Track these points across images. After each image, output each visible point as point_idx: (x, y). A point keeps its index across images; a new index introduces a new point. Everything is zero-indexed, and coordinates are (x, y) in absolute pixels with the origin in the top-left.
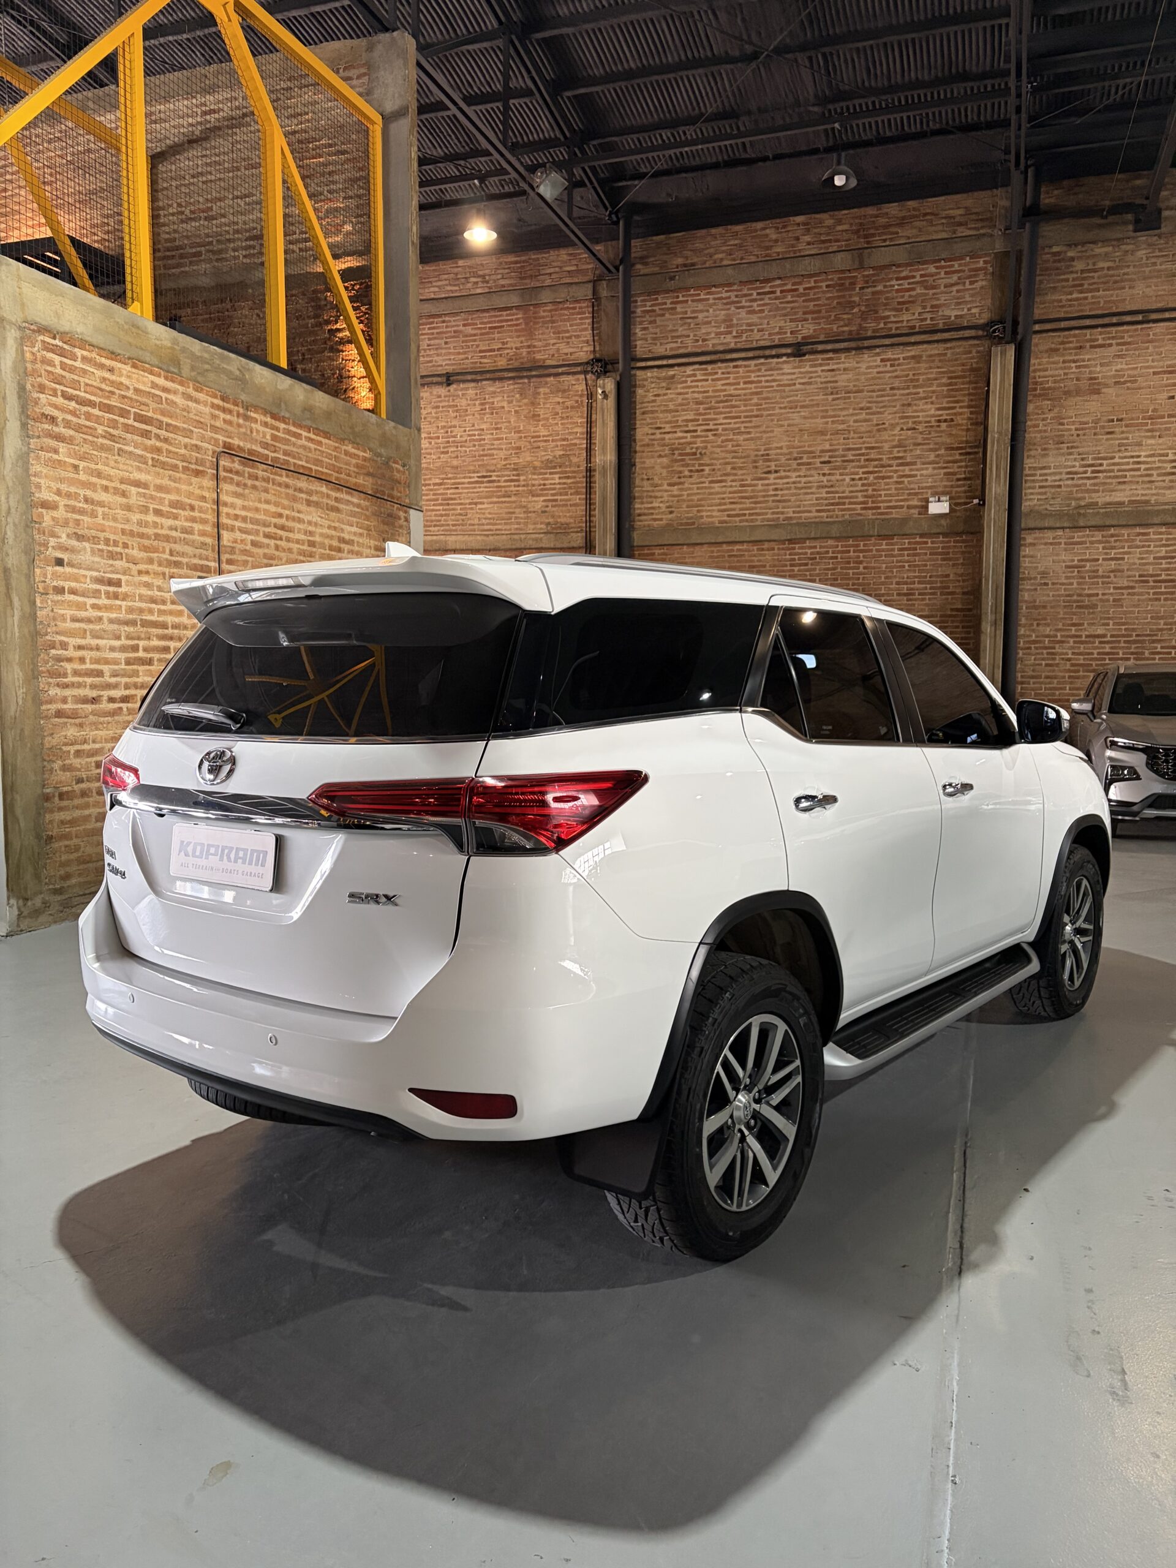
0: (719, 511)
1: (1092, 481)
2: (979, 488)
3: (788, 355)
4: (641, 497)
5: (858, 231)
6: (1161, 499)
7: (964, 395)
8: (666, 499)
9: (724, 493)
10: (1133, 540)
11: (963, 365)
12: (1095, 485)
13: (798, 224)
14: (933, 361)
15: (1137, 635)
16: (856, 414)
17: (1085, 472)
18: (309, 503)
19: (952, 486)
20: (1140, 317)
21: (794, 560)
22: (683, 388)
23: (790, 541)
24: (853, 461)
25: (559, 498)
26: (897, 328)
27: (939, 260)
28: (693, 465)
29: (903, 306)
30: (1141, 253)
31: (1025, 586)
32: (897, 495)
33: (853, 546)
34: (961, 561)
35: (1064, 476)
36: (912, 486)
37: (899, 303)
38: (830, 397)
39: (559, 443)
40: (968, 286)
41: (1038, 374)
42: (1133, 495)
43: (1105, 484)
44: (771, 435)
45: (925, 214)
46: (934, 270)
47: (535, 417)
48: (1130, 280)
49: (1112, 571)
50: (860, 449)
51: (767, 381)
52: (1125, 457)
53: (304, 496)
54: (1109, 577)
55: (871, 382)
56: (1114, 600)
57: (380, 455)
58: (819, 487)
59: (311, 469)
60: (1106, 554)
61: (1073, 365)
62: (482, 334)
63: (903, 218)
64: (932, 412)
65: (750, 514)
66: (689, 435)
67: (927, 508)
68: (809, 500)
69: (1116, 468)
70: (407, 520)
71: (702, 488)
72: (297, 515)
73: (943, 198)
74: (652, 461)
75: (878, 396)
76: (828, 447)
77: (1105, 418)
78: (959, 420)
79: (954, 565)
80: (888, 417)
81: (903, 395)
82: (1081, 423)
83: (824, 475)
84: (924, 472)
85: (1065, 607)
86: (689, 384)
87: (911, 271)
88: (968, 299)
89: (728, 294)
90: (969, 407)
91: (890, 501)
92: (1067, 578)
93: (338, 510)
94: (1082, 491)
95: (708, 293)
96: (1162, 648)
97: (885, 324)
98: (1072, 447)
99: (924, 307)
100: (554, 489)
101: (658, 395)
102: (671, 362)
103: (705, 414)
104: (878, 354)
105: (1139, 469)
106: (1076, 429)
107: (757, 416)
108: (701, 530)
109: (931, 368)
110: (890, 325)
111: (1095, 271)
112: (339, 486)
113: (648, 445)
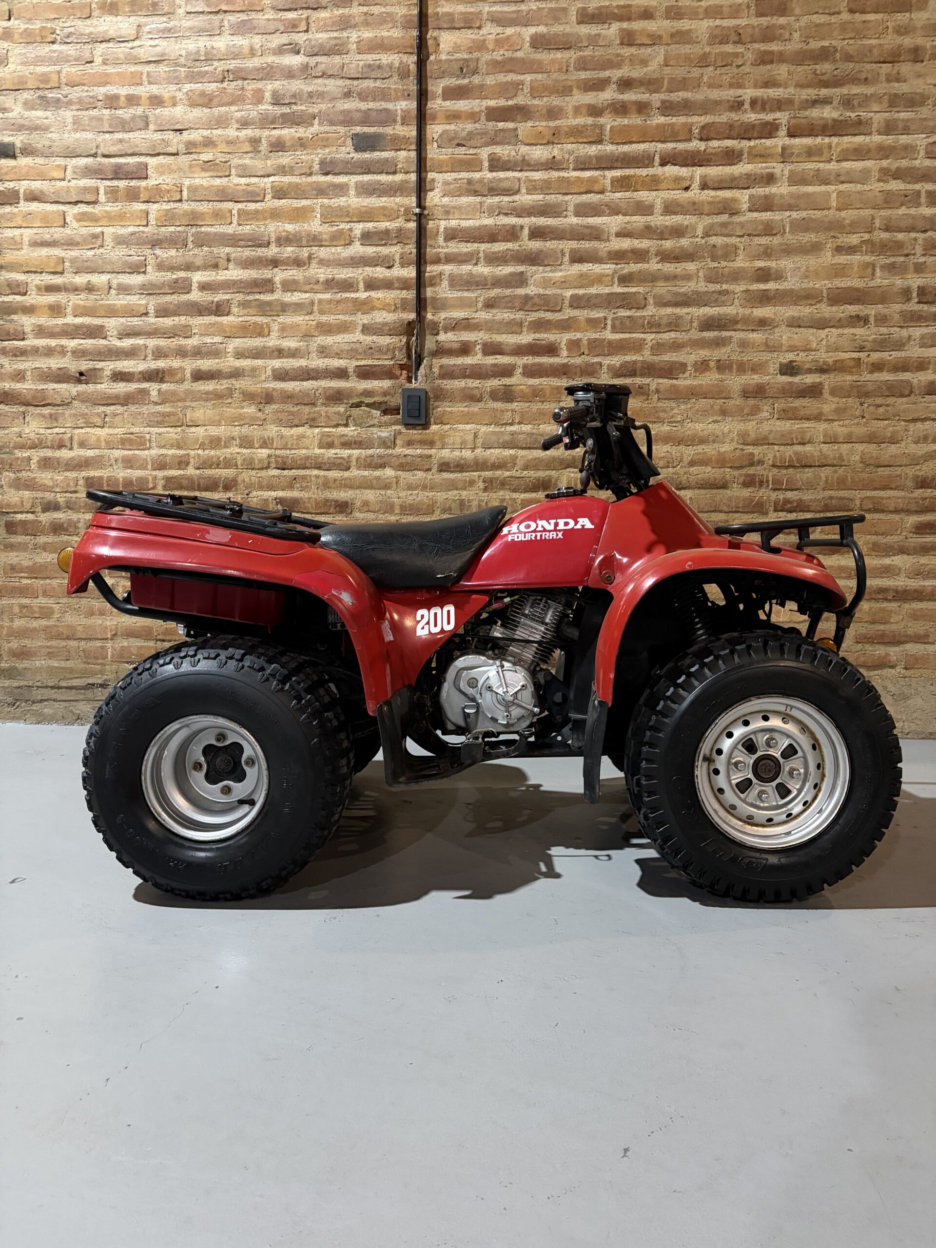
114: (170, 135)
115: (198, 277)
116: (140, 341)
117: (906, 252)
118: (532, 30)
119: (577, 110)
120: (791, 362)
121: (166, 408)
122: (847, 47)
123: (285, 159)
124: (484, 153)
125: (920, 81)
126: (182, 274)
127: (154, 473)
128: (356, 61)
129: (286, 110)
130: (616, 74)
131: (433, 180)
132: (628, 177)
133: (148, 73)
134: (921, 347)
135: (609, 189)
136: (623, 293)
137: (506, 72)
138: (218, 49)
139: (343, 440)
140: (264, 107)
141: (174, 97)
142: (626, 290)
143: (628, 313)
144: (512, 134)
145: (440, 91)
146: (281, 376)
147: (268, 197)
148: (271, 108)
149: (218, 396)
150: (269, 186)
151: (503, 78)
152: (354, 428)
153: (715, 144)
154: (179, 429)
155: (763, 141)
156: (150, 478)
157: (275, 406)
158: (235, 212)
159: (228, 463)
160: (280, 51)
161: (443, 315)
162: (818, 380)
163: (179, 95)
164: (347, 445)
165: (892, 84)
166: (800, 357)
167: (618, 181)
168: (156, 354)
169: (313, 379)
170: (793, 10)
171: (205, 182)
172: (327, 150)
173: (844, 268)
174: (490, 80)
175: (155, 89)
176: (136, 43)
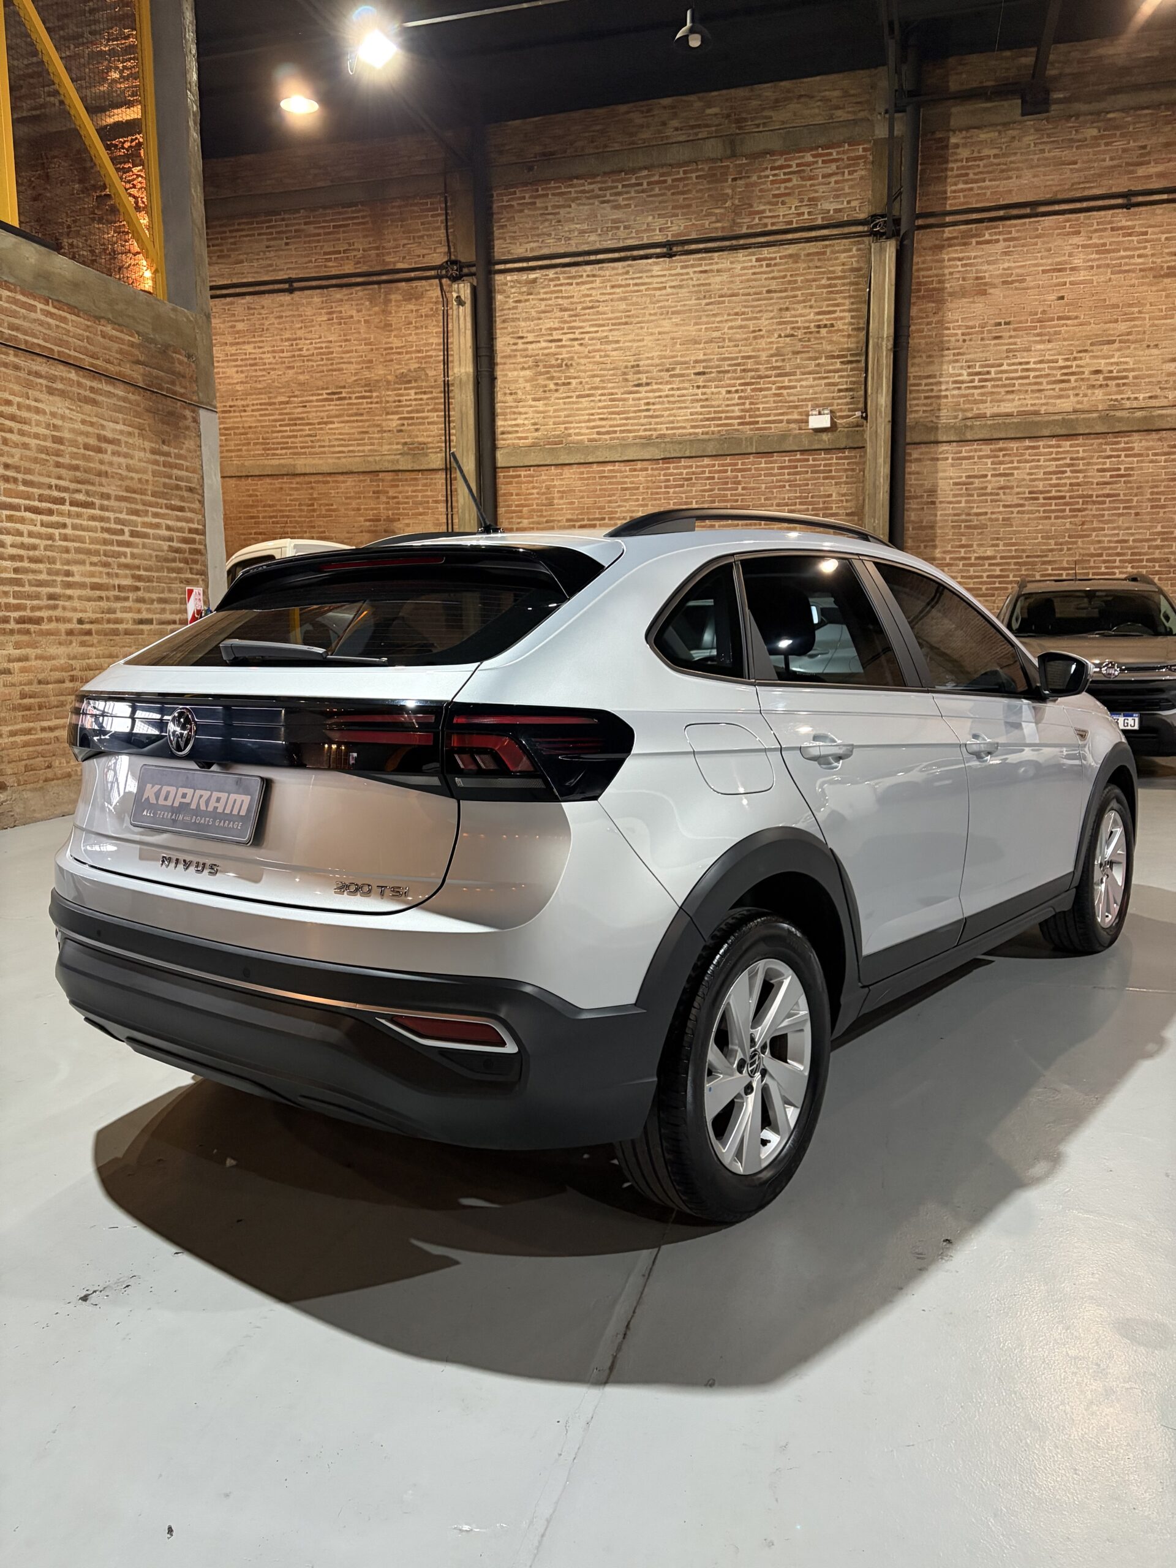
0: (588, 428)
1: (979, 391)
2: (862, 400)
3: (658, 256)
4: (504, 414)
5: (728, 116)
6: (1051, 409)
7: (845, 298)
8: (530, 415)
9: (593, 408)
10: (1022, 455)
11: (843, 264)
12: (982, 394)
13: (665, 107)
14: (812, 260)
15: (1027, 557)
16: (731, 320)
17: (972, 381)
18: (51, 391)
19: (833, 398)
20: (1028, 211)
21: (668, 480)
22: (546, 293)
23: (665, 459)
24: (728, 372)
25: (415, 415)
26: (773, 224)
27: (817, 148)
28: (559, 378)
29: (779, 199)
30: (1027, 139)
31: (912, 504)
32: (776, 408)
33: (730, 465)
34: (844, 479)
35: (951, 386)
36: (792, 398)
37: (775, 196)
38: (704, 302)
39: (414, 355)
40: (846, 176)
41: (922, 273)
42: (1022, 405)
43: (992, 393)
44: (641, 344)
45: (800, 96)
46: (811, 159)
47: (387, 327)
48: (1018, 169)
49: (1001, 488)
50: (737, 358)
51: (636, 285)
52: (1013, 364)
53: (44, 382)
54: (998, 494)
55: (748, 284)
56: (1004, 519)
57: (152, 341)
58: (693, 401)
59: (52, 350)
60: (994, 469)
61: (959, 263)
62: (325, 234)
63: (777, 101)
64: (812, 316)
65: (622, 432)
66: (553, 344)
67: (807, 422)
68: (683, 415)
69: (1004, 376)
70: (196, 421)
71: (569, 403)
72: (33, 404)
73: (818, 78)
74: (515, 373)
75: (753, 300)
76: (701, 357)
77: (993, 322)
78: (839, 325)
79: (836, 484)
80: (764, 323)
81: (781, 298)
82: (968, 327)
83: (698, 387)
84: (804, 383)
85: (953, 527)
86: (552, 288)
87: (786, 160)
88: (847, 191)
89: (592, 187)
90: (850, 311)
91: (769, 415)
92: (955, 496)
93: (94, 402)
94: (969, 402)
95: (571, 186)
96: (1052, 569)
97: (760, 219)
98: (959, 354)
99: (802, 201)
100: (410, 406)
101: (519, 301)
102: (531, 264)
103: (570, 322)
104: (753, 254)
105: (1027, 377)
106: (963, 334)
107: (626, 323)
108: (569, 450)
109: (809, 268)
110: (765, 221)
111: (981, 159)
112: (95, 374)
113: (510, 356)
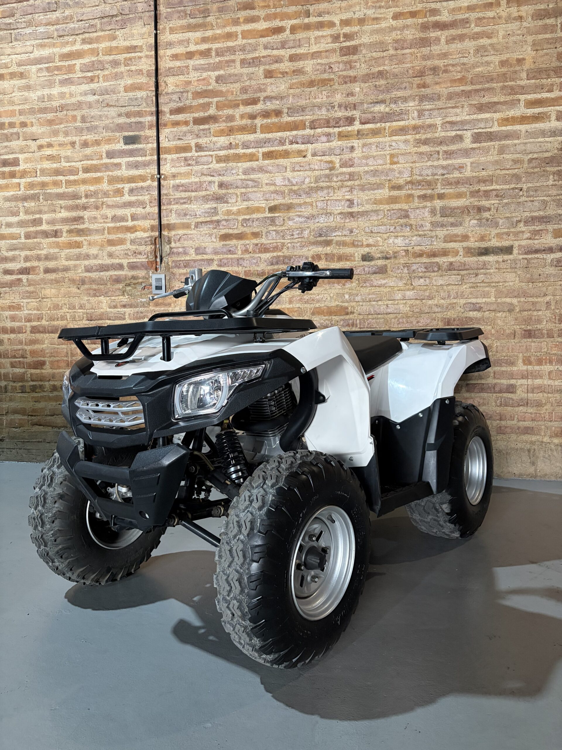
114: (30, 143)
115: (45, 217)
116: (17, 253)
117: (432, 187)
118: (217, 73)
119: (242, 117)
120: (368, 253)
121: (31, 289)
122: (394, 70)
123: (88, 151)
124: (193, 143)
125: (437, 87)
126: (38, 216)
127: (26, 324)
128: (124, 96)
129: (88, 125)
130: (262, 95)
131: (166, 159)
132: (272, 152)
133: (19, 110)
134: (444, 243)
135: (261, 158)
136: (271, 217)
137: (204, 97)
138: (54, 95)
139: (121, 304)
140: (77, 125)
141: (32, 122)
142: (273, 215)
143: (275, 228)
144: (208, 131)
145: (168, 111)
146: (88, 270)
147: (80, 173)
148: (81, 125)
149: (57, 281)
150: (81, 166)
151: (201, 101)
152: (127, 297)
153: (319, 130)
154: (38, 300)
155: (347, 127)
156: (24, 327)
157: (86, 286)
158: (64, 181)
159: (63, 318)
160: (86, 94)
161: (173, 233)
162: (384, 263)
163: (34, 120)
164: (124, 306)
165: (421, 90)
166: (372, 251)
167: (266, 154)
168: (26, 259)
169: (105, 270)
170: (361, 51)
171: (48, 167)
172: (110, 146)
173: (396, 198)
174: (195, 103)
175: (22, 119)
176: (13, 94)
